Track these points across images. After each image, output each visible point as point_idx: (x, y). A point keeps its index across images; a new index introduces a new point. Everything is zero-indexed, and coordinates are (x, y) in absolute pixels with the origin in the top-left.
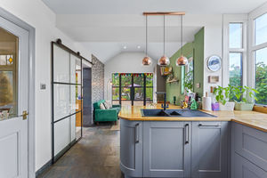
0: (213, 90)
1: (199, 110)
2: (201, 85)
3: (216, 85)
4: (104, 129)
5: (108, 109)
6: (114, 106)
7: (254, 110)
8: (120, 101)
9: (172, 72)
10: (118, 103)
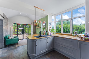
0: (50, 30)
1: (48, 35)
2: (48, 29)
3: (50, 29)
4: (12, 47)
5: (13, 38)
6: (14, 37)
7: (56, 34)
8: (17, 35)
9: (38, 25)
10: (16, 36)
